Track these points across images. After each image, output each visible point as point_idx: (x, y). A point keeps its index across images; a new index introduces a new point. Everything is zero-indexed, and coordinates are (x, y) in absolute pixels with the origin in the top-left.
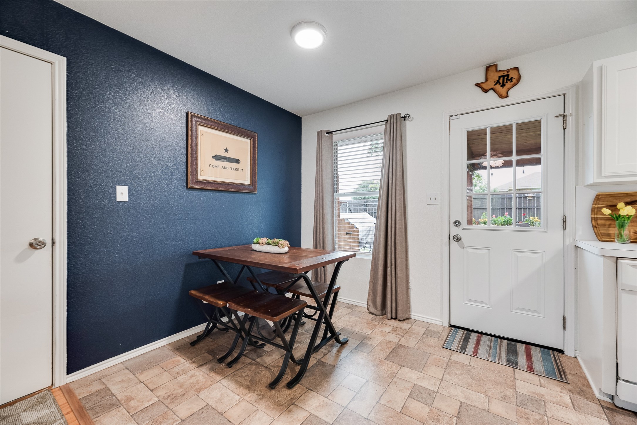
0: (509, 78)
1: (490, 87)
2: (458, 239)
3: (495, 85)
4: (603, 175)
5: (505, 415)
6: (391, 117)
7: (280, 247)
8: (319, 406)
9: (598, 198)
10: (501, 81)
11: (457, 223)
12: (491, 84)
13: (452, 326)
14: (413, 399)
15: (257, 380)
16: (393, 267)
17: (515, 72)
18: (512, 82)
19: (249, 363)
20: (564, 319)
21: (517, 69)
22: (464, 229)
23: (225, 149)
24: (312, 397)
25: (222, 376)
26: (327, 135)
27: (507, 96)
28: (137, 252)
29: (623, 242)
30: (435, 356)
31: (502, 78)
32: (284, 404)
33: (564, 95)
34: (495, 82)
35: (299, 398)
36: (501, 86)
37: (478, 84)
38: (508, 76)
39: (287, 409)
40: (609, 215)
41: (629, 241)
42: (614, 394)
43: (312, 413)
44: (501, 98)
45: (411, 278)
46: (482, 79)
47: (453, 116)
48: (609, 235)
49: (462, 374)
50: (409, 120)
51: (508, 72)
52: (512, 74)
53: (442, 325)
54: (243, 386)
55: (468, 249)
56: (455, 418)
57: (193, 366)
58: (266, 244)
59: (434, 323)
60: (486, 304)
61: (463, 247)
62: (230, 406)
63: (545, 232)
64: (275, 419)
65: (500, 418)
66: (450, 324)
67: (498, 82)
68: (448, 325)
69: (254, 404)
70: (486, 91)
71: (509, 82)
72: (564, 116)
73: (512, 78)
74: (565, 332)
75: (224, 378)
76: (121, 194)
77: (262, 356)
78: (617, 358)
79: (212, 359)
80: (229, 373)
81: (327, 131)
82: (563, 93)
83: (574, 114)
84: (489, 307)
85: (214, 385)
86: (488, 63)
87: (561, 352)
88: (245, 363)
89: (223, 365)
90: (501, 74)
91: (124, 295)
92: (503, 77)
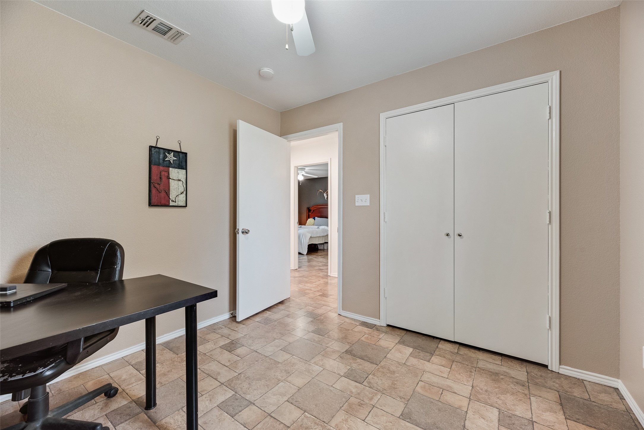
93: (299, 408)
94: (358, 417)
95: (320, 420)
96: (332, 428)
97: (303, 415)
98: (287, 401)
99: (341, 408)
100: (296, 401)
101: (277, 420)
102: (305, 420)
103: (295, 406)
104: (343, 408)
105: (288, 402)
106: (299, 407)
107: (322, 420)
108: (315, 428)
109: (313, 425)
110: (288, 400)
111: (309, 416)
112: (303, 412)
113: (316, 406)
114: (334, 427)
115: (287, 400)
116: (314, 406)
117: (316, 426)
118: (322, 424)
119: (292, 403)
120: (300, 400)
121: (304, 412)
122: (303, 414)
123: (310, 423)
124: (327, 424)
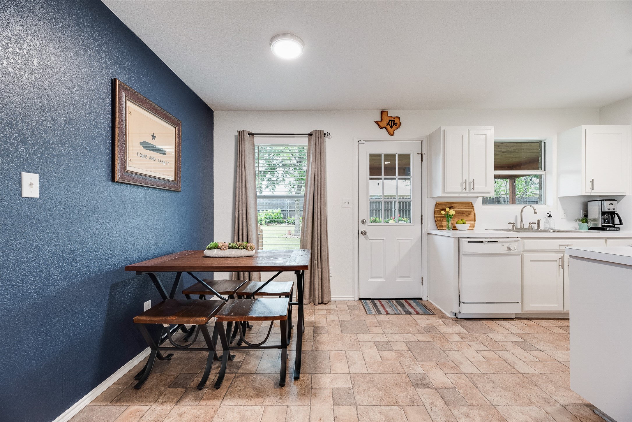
0: (395, 123)
1: (384, 126)
2: (364, 233)
3: (387, 125)
4: (445, 192)
5: (427, 340)
6: (316, 132)
7: (250, 250)
8: (332, 381)
9: (437, 205)
10: (390, 123)
11: (364, 222)
12: (384, 124)
13: (360, 299)
14: (381, 351)
15: (260, 387)
16: (319, 260)
17: (398, 119)
18: (396, 125)
19: (234, 377)
20: (422, 279)
21: (399, 118)
22: (368, 226)
23: (153, 135)
24: (320, 378)
25: (218, 399)
26: (249, 136)
27: (393, 135)
28: (51, 276)
29: (449, 229)
30: (368, 321)
31: (390, 122)
32: (305, 392)
33: (421, 141)
34: (387, 123)
35: (311, 383)
36: (390, 127)
37: (377, 121)
38: (394, 121)
39: (311, 394)
40: (443, 215)
41: (452, 229)
42: (457, 312)
43: (332, 387)
44: (390, 135)
45: (330, 268)
46: (379, 119)
47: (360, 141)
48: (442, 226)
49: (391, 326)
50: (328, 138)
51: (394, 118)
52: (396, 121)
53: (354, 300)
54: (252, 397)
55: (371, 241)
56: (410, 351)
57: (168, 407)
58: (229, 248)
59: (348, 300)
60: (382, 278)
61: (367, 239)
62: (259, 417)
63: (413, 226)
64: (310, 405)
65: (426, 342)
66: (359, 298)
67: (388, 124)
68: (358, 299)
69: (280, 404)
70: (381, 128)
71: (395, 125)
72: (422, 154)
73: (396, 123)
74: (423, 286)
75: (223, 400)
76: (29, 186)
77: (241, 366)
78: (459, 292)
79: (186, 391)
80: (224, 394)
81: (249, 132)
82: (421, 140)
83: (426, 154)
84: (384, 279)
85: (219, 410)
86: (383, 109)
87: (421, 299)
88: (230, 379)
89: (205, 391)
90: (390, 119)
91: (32, 346)
92: (392, 121)
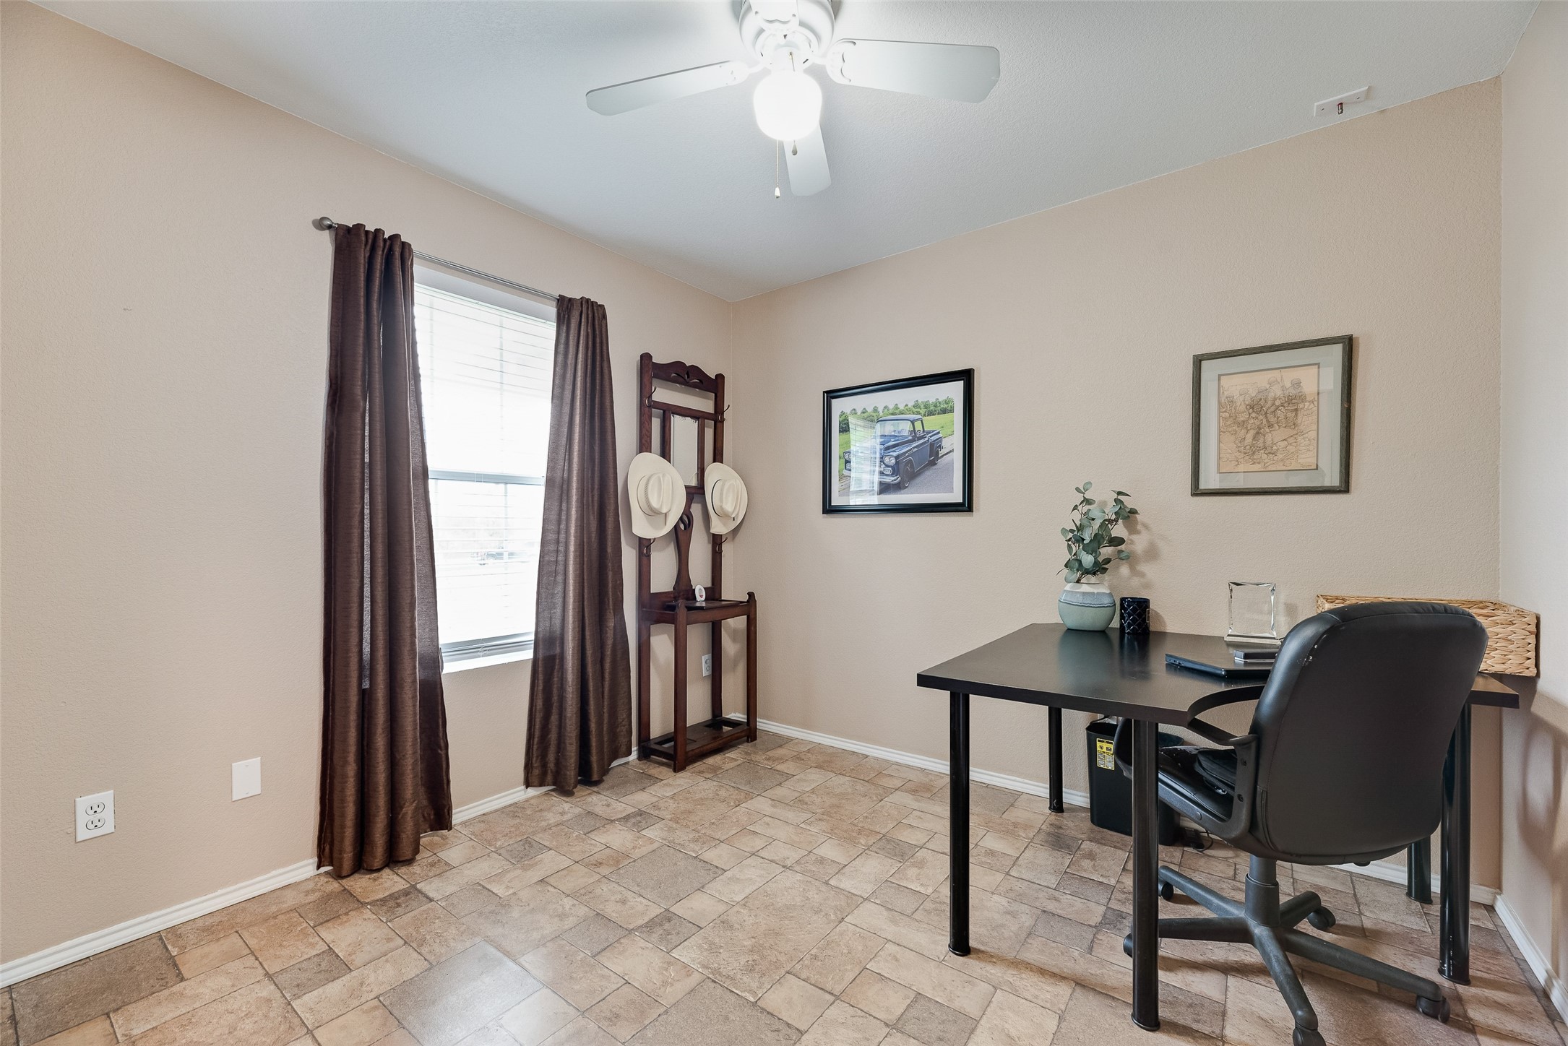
93: (768, 1013)
94: (638, 991)
95: (721, 985)
96: (700, 970)
97: (760, 995)
98: (802, 1033)
99: (666, 1012)
100: (778, 1031)
101: (816, 986)
102: (754, 985)
103: (780, 1017)
104: (662, 1010)
105: (798, 1029)
106: (770, 1016)
107: (717, 985)
108: (735, 971)
109: (739, 977)
110: (800, 1034)
111: (745, 995)
112: (759, 1003)
113: (727, 1018)
114: (696, 972)
115: (802, 1035)
116: (732, 1017)
117: (732, 973)
118: (720, 978)
119: (789, 1025)
120: (767, 1036)
121: (756, 1002)
122: (759, 999)
123: (745, 978)
124: (709, 978)
